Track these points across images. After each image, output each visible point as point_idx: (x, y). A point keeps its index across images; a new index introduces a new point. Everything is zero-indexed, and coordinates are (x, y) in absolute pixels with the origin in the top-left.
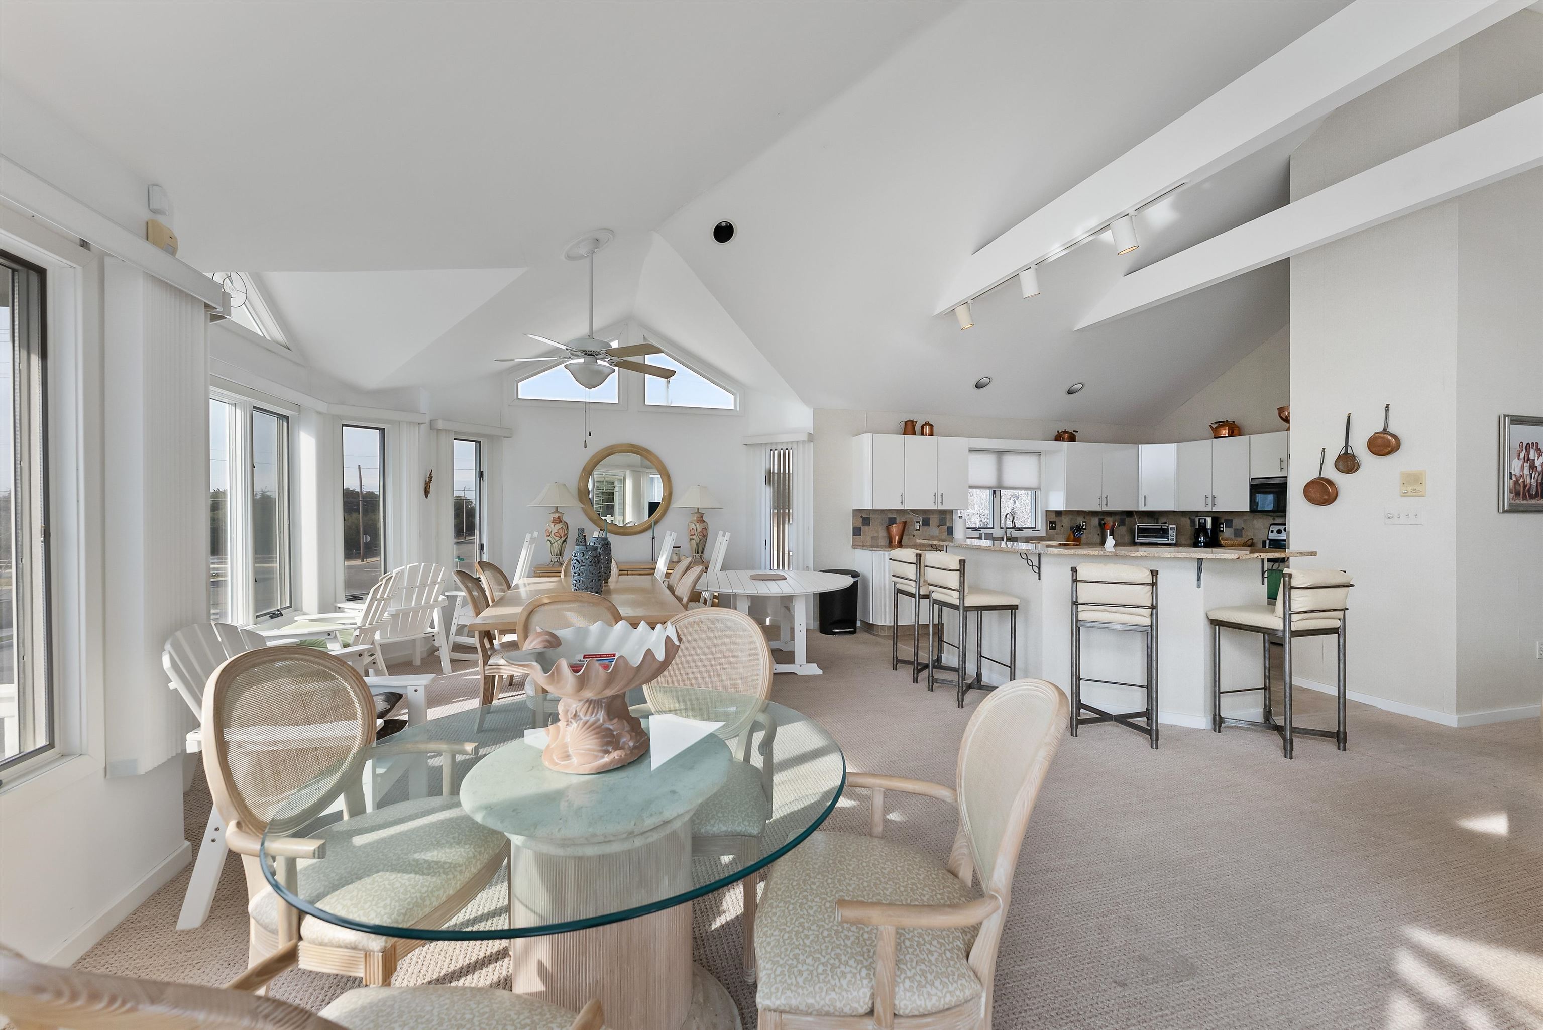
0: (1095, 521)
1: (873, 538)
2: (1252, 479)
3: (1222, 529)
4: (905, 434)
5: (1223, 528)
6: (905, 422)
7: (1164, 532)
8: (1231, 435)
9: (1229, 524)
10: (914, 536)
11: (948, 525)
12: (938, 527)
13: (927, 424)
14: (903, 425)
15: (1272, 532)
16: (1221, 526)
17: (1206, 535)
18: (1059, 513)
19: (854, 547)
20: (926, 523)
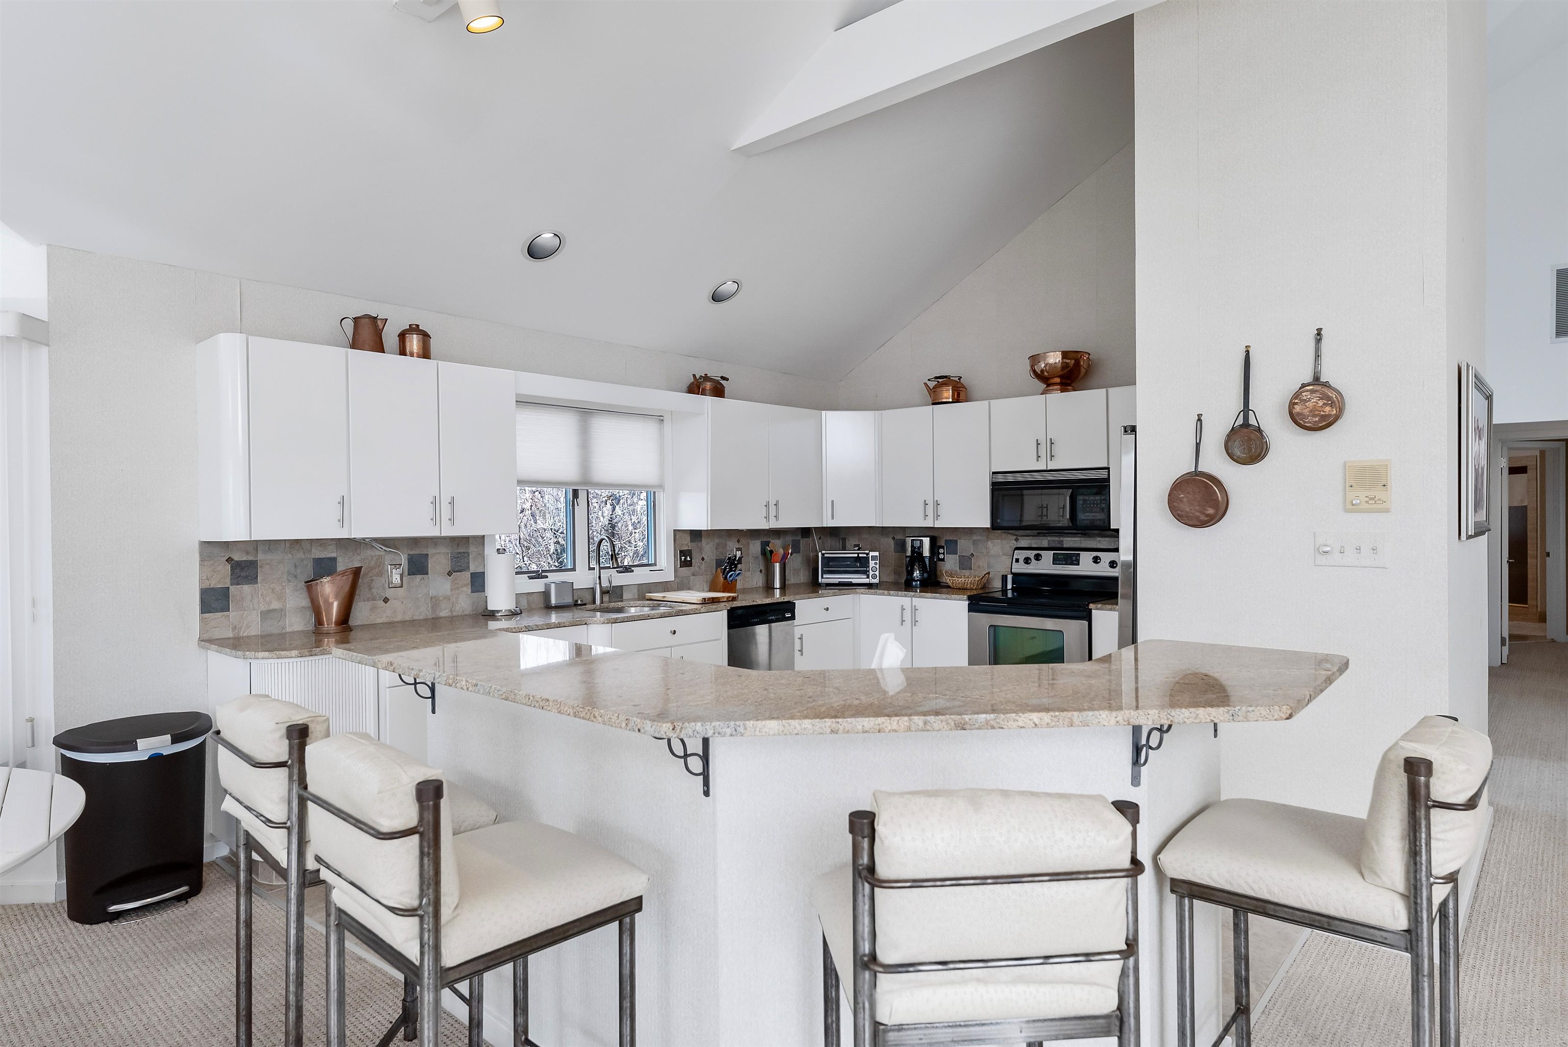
0: (755, 547)
1: (266, 615)
2: (994, 473)
3: (941, 556)
4: (354, 345)
5: (944, 554)
6: (356, 320)
7: (861, 565)
8: (956, 400)
9: (952, 546)
10: (386, 600)
11: (473, 568)
12: (450, 574)
13: (414, 329)
14: (349, 325)
15: (1017, 560)
16: (941, 551)
17: (923, 569)
18: (696, 535)
19: (207, 641)
20: (418, 567)
